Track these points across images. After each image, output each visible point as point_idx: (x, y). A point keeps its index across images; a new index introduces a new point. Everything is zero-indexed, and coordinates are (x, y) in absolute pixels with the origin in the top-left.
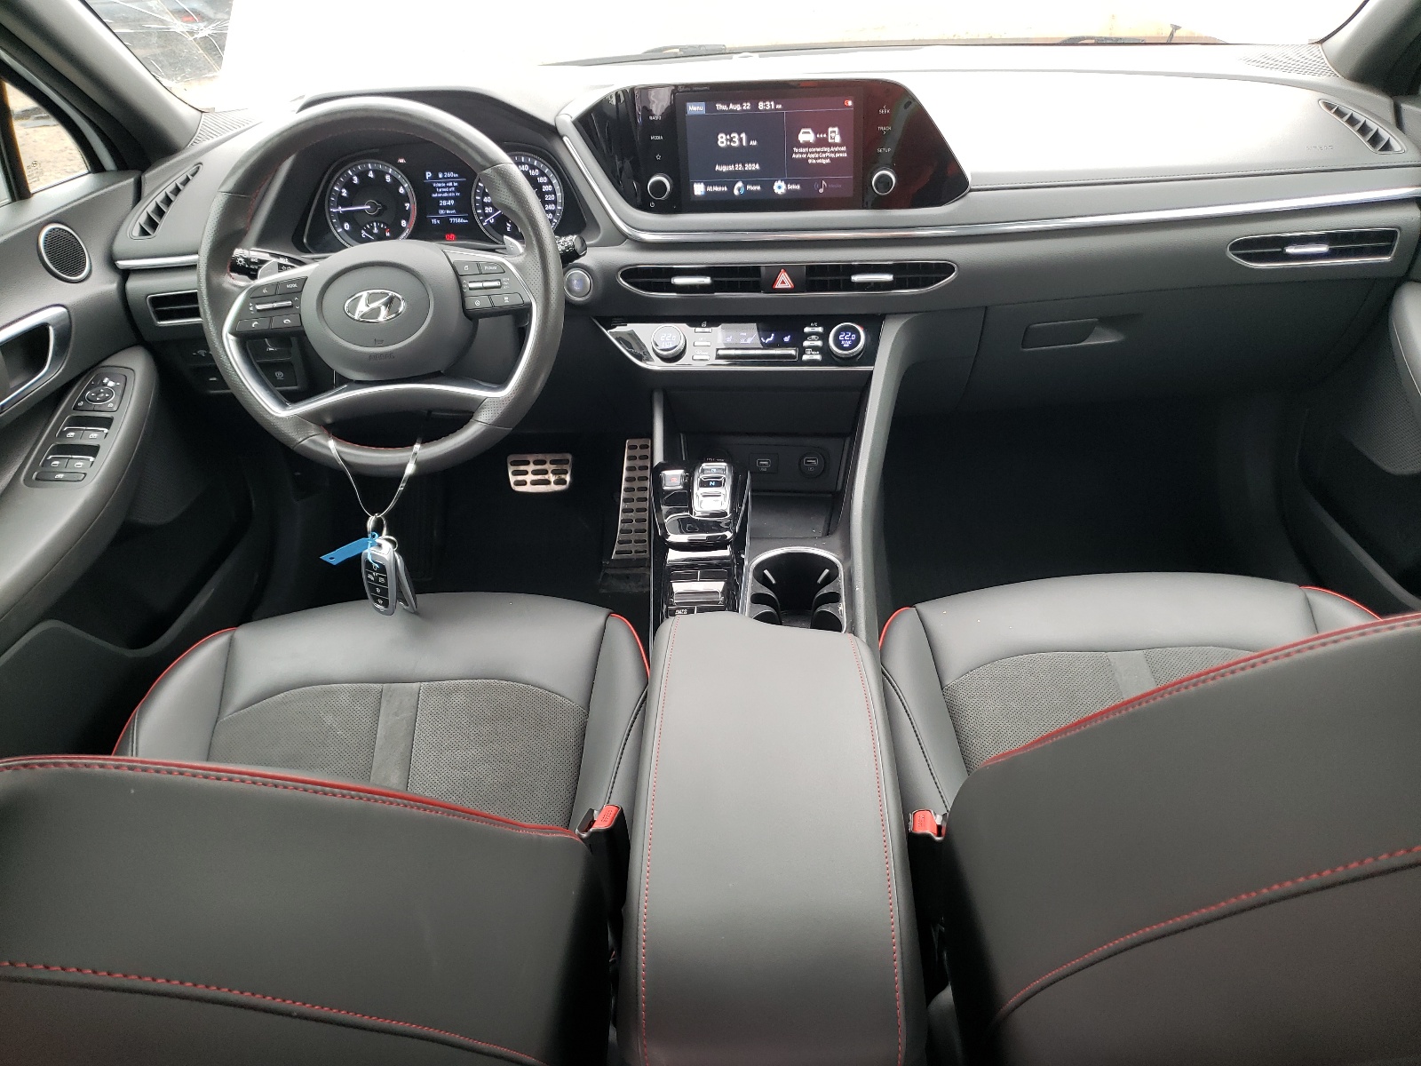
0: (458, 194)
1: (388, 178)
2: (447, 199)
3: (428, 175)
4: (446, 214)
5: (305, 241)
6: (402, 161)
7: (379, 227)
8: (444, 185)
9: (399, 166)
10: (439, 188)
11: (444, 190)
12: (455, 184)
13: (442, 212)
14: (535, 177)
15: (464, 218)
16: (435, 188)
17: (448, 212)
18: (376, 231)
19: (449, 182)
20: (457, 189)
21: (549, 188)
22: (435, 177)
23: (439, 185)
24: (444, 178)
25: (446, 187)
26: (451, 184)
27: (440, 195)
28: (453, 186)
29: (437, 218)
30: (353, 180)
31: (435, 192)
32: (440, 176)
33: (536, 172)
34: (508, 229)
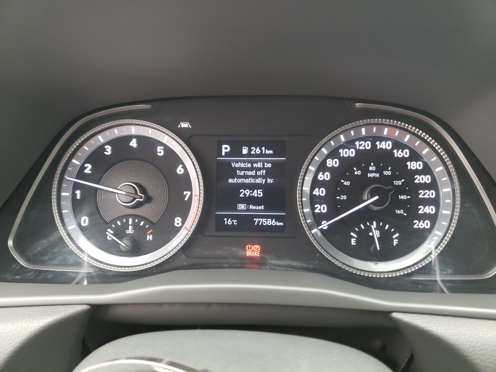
0: (270, 181)
1: (160, 151)
2: (252, 187)
3: (226, 149)
4: (248, 210)
5: (10, 243)
6: (185, 125)
7: (135, 225)
8: (249, 165)
9: (181, 134)
10: (241, 169)
11: (249, 173)
12: (269, 165)
13: (242, 207)
14: (404, 160)
15: (278, 219)
16: (236, 169)
17: (251, 207)
18: (130, 231)
19: (257, 162)
20: (269, 173)
21: (426, 179)
22: (236, 152)
23: (242, 165)
24: (249, 155)
25: (252, 169)
26: (260, 165)
27: (240, 181)
28: (264, 168)
29: (233, 217)
30: (105, 150)
31: (234, 176)
32: (245, 151)
33: (406, 153)
34: (353, 242)
